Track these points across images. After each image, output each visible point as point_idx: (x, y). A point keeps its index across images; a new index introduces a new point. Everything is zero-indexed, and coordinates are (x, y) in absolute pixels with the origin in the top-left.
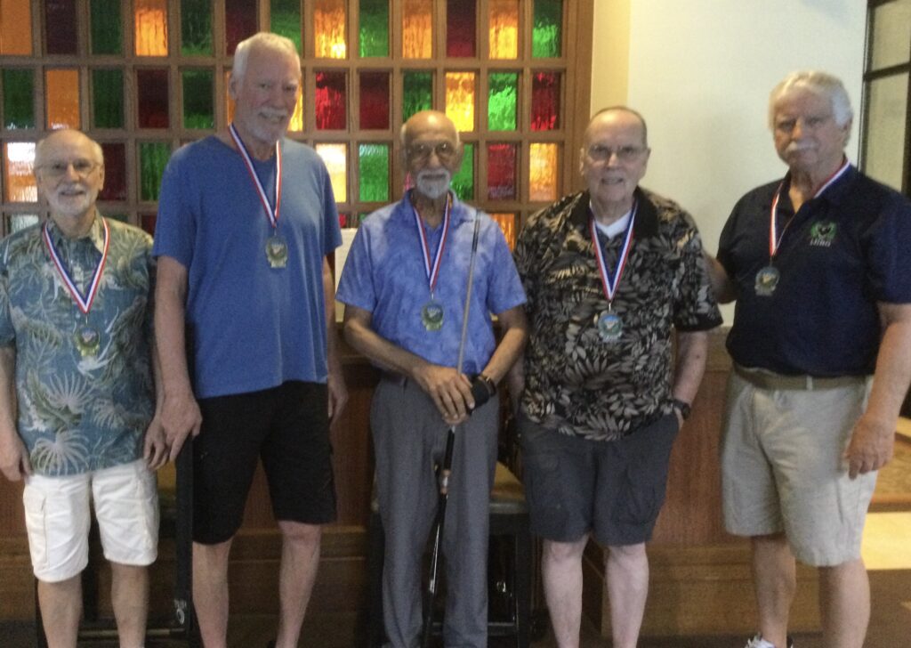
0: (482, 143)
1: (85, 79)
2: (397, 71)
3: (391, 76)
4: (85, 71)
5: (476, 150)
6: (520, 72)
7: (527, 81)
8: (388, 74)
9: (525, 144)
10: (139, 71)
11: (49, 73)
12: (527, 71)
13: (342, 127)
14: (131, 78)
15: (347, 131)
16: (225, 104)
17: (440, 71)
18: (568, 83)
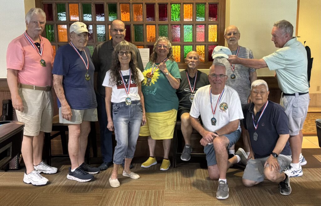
1: (80, 6)
2: (169, 4)
3: (168, 5)
4: (80, 4)
5: (193, 27)
6: (205, 4)
7: (207, 6)
9: (207, 25)
10: (95, 4)
11: (70, 5)
12: (207, 3)
15: (155, 21)
17: (182, 4)
18: (219, 7)
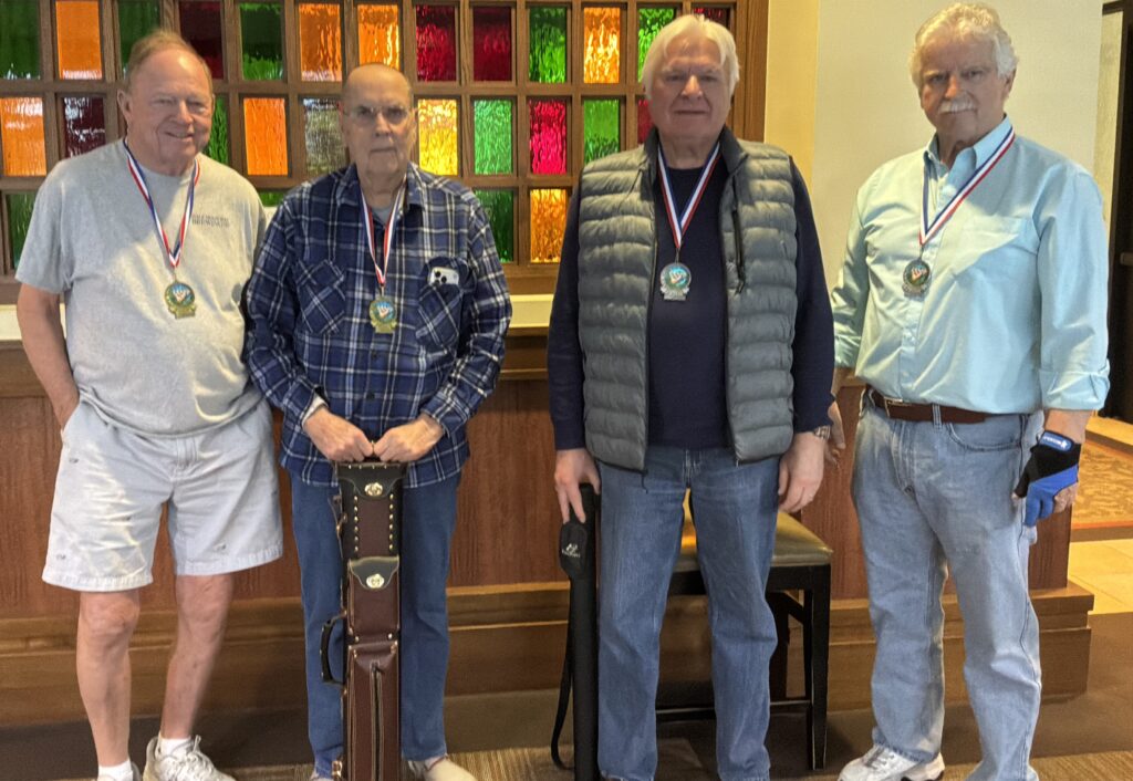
0: (631, 99)
2: (521, 4)
3: (513, 12)
5: (622, 107)
6: (677, 7)
8: (510, 8)
11: (58, 4)
12: (688, 6)
13: (452, 78)
14: (171, 13)
15: (457, 83)
16: (297, 46)
17: (577, 5)
18: (739, 21)
